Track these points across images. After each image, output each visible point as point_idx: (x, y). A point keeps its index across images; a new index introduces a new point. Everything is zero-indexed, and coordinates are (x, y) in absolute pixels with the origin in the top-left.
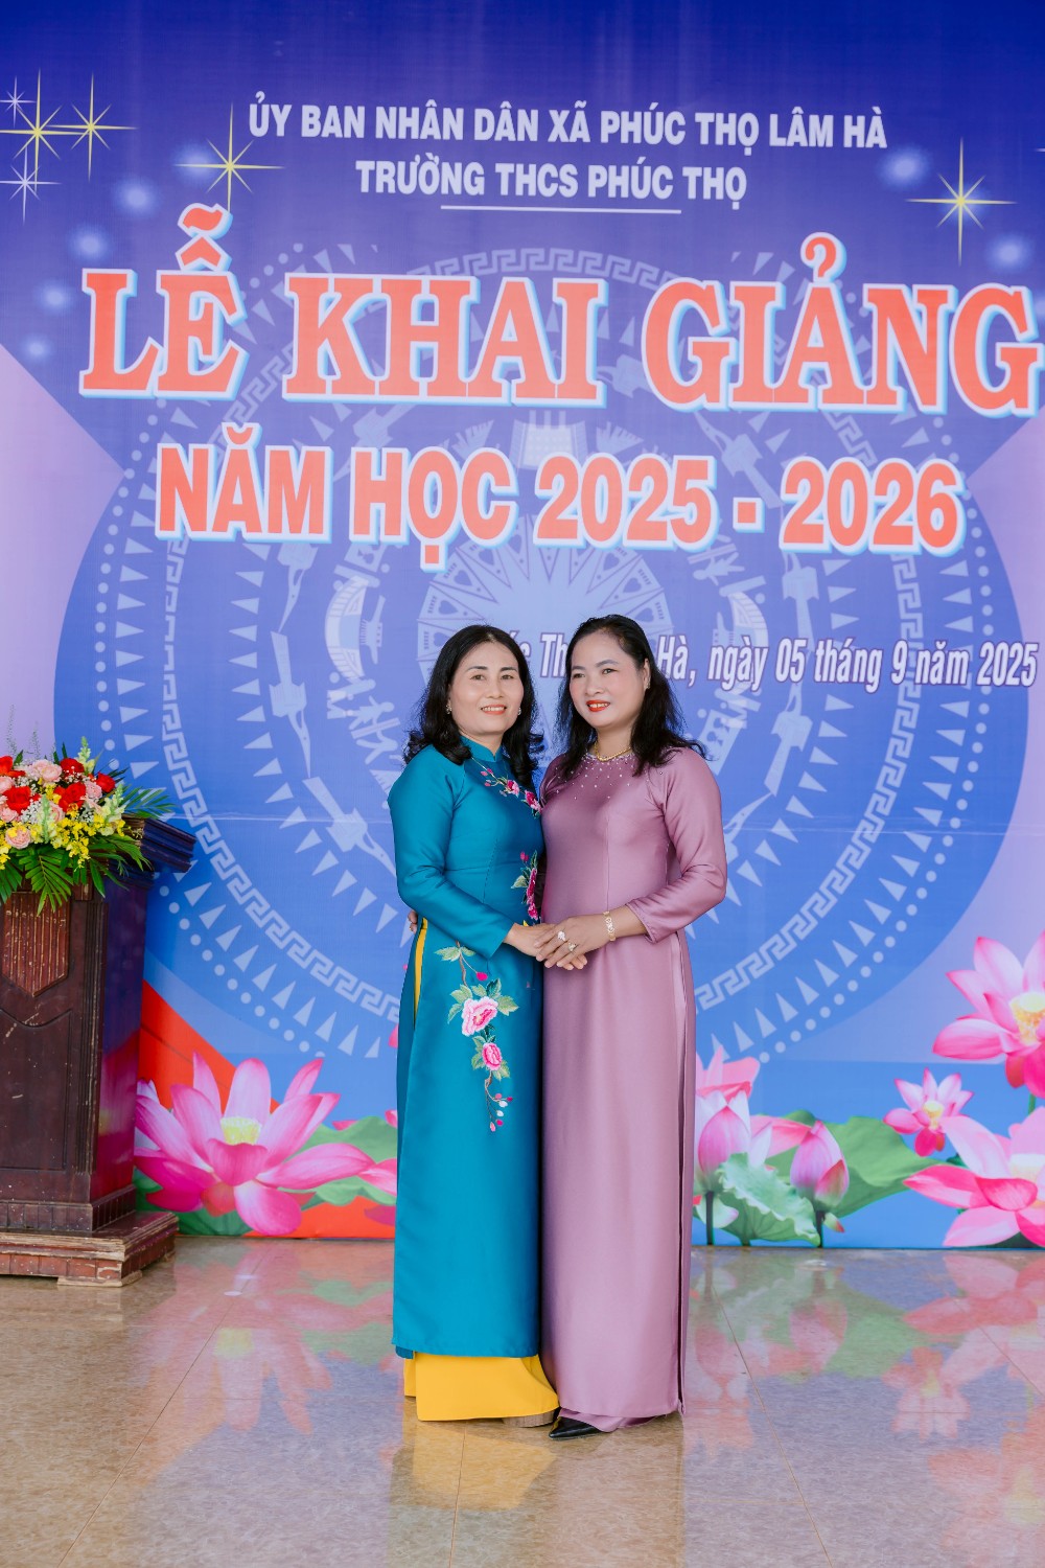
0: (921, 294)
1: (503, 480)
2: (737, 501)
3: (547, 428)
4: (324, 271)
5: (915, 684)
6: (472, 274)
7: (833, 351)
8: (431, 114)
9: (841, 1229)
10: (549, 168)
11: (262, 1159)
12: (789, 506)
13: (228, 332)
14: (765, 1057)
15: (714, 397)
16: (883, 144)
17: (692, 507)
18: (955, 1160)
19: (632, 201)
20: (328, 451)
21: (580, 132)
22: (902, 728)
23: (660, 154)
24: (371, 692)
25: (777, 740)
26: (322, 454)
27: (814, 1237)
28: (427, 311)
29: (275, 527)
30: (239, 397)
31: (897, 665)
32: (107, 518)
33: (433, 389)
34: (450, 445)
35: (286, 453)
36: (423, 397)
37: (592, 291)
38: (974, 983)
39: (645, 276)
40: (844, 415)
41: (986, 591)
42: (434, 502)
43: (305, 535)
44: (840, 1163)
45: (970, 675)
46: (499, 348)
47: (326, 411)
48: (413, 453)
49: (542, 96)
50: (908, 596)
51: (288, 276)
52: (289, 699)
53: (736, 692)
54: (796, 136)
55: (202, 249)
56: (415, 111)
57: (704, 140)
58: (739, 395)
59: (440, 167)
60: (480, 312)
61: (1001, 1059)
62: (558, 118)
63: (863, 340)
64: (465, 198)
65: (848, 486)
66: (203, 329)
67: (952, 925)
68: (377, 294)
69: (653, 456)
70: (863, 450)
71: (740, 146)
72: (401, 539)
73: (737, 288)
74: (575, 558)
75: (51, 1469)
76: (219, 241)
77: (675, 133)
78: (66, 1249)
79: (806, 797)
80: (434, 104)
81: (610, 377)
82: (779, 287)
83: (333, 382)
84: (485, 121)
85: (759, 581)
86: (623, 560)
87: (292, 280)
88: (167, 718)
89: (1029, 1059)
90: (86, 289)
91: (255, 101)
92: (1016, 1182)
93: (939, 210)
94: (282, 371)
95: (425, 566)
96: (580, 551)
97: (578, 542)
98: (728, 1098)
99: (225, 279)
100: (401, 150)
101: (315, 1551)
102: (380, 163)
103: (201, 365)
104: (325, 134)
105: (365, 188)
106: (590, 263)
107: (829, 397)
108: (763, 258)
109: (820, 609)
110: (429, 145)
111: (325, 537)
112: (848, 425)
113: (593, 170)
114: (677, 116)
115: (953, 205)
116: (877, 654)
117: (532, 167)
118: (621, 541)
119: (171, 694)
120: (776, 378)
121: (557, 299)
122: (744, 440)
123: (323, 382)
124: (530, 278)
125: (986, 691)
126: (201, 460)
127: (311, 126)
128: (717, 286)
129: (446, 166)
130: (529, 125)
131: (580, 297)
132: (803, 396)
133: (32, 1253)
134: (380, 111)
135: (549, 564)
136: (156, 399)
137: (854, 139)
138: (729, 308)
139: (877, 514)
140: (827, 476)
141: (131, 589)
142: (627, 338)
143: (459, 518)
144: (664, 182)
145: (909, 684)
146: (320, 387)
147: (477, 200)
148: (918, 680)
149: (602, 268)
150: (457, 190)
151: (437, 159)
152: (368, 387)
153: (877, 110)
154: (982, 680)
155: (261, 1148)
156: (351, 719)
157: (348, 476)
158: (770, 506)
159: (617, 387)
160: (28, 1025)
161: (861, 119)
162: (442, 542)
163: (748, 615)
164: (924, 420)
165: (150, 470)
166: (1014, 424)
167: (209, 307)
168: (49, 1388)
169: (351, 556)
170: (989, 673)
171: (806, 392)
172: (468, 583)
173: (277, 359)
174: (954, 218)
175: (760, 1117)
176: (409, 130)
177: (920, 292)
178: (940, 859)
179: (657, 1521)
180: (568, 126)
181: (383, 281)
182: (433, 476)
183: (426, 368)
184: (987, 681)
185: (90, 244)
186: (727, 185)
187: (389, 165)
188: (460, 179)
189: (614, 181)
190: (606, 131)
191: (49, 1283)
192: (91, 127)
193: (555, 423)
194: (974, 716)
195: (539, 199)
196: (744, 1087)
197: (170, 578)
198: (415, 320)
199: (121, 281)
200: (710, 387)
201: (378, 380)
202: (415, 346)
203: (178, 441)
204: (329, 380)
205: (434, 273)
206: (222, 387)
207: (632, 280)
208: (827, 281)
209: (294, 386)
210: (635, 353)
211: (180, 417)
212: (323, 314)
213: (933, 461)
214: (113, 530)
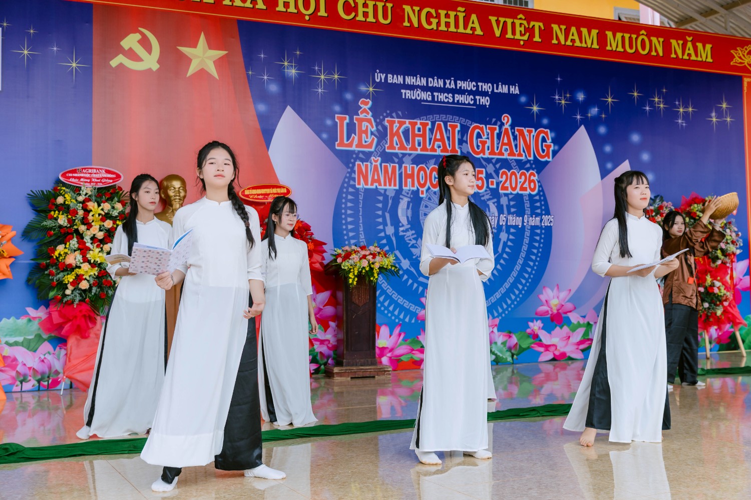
0: (527, 130)
2: (490, 180)
4: (394, 118)
6: (429, 121)
7: (509, 144)
8: (418, 79)
9: (517, 359)
10: (446, 94)
11: (388, 350)
12: (501, 182)
13: (372, 133)
14: (500, 318)
15: (484, 154)
16: (518, 93)
17: (480, 181)
18: (541, 340)
19: (465, 104)
20: (397, 165)
21: (453, 86)
22: (526, 236)
23: (470, 92)
24: (410, 228)
25: (500, 239)
26: (395, 166)
27: (511, 361)
28: (419, 130)
29: (385, 185)
30: (375, 150)
31: (525, 221)
32: (344, 182)
33: (421, 150)
34: (426, 164)
35: (387, 166)
36: (419, 152)
37: (456, 126)
38: (543, 298)
39: (468, 123)
40: (512, 159)
41: (543, 203)
42: (423, 179)
43: (392, 187)
44: (517, 343)
45: (540, 223)
46: (436, 140)
47: (396, 155)
48: (417, 166)
49: (444, 76)
51: (386, 119)
52: (390, 230)
54: (500, 90)
55: (365, 111)
56: (415, 78)
57: (480, 90)
58: (490, 154)
60: (431, 130)
61: (549, 316)
62: (448, 82)
63: (515, 141)
64: (427, 101)
65: (513, 177)
66: (366, 132)
67: (538, 284)
68: (407, 125)
70: (516, 168)
71: (488, 92)
72: (415, 189)
73: (488, 127)
76: (369, 109)
77: (474, 87)
79: (507, 253)
80: (419, 76)
81: (461, 148)
82: (497, 127)
84: (431, 81)
85: (495, 200)
88: (361, 235)
89: (554, 315)
90: (336, 120)
91: (376, 72)
92: (553, 345)
93: (530, 110)
94: (386, 144)
95: (421, 196)
98: (493, 328)
99: (371, 119)
100: (412, 87)
102: (406, 91)
103: (366, 142)
104: (394, 82)
105: (404, 97)
106: (456, 119)
107: (509, 155)
108: (494, 120)
109: (509, 207)
110: (418, 87)
111: (397, 188)
112: (513, 162)
114: (474, 83)
115: (533, 109)
116: (521, 218)
117: (442, 94)
119: (361, 229)
120: (497, 150)
121: (449, 128)
122: (491, 165)
123: (395, 147)
124: (442, 122)
125: (544, 227)
126: (367, 166)
127: (390, 80)
128: (484, 126)
129: (422, 92)
130: (441, 83)
131: (454, 127)
132: (503, 154)
134: (407, 77)
136: (355, 150)
137: (512, 91)
138: (487, 132)
139: (520, 184)
140: (509, 174)
141: (351, 201)
142: (465, 139)
143: (428, 184)
144: (471, 100)
145: (528, 226)
146: (395, 149)
147: (430, 102)
148: (530, 225)
149: (459, 121)
150: (425, 99)
151: (420, 90)
152: (406, 149)
153: (517, 85)
154: (543, 224)
155: (387, 348)
156: (405, 235)
157: (402, 172)
158: (497, 181)
159: (463, 151)
161: (513, 87)
162: (425, 189)
163: (493, 208)
164: (529, 161)
165: (354, 169)
166: (547, 163)
167: (367, 126)
169: (403, 193)
171: (504, 154)
172: (431, 200)
173: (384, 141)
174: (534, 112)
175: (500, 333)
176: (413, 82)
178: (535, 268)
180: (450, 84)
181: (409, 121)
182: (422, 173)
183: (419, 145)
185: (337, 108)
186: (485, 101)
187: (409, 91)
188: (425, 96)
189: (461, 99)
190: (458, 86)
194: (541, 233)
195: (444, 102)
196: (496, 325)
197: (360, 198)
198: (417, 132)
199: (345, 118)
200: (483, 151)
201: (408, 147)
202: (417, 139)
203: (361, 161)
204: (397, 147)
205: (420, 120)
206: (371, 148)
207: (465, 124)
208: (507, 126)
209: (388, 148)
210: (466, 142)
211: (361, 155)
212: (395, 130)
213: (531, 171)
214: (346, 185)
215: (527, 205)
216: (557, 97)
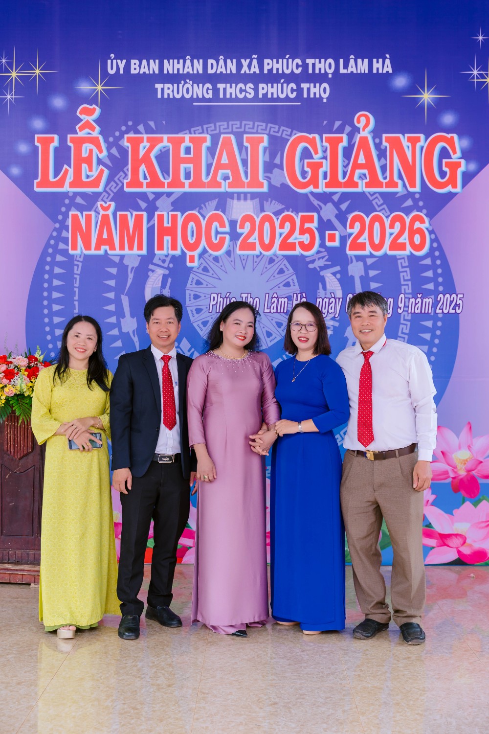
1: (222, 225)
2: (327, 233)
3: (242, 201)
4: (142, 133)
5: (408, 313)
6: (208, 134)
7: (369, 165)
8: (188, 62)
10: (241, 85)
12: (350, 235)
13: (100, 162)
15: (316, 186)
16: (391, 71)
17: (307, 235)
18: (430, 526)
19: (278, 99)
20: (145, 214)
21: (255, 69)
22: (403, 333)
25: (347, 339)
26: (142, 215)
28: (188, 151)
29: (122, 248)
30: (105, 190)
31: (400, 305)
32: (48, 245)
33: (191, 186)
34: (199, 209)
35: (127, 215)
36: (187, 189)
37: (261, 140)
39: (285, 133)
40: (375, 193)
41: (439, 271)
42: (193, 236)
43: (135, 251)
45: (433, 309)
46: (220, 166)
47: (143, 196)
48: (182, 214)
49: (237, 53)
50: (405, 274)
51: (126, 136)
52: (129, 325)
53: (328, 318)
54: (352, 69)
55: (88, 125)
56: (181, 61)
57: (310, 71)
58: (328, 185)
59: (192, 86)
60: (212, 151)
61: (449, 480)
62: (245, 63)
63: (383, 159)
64: (204, 99)
65: (377, 225)
66: (88, 160)
68: (165, 143)
69: (290, 213)
70: (384, 209)
71: (326, 73)
72: (178, 252)
73: (326, 137)
74: (255, 259)
75: (25, 672)
76: (95, 121)
77: (297, 68)
78: (34, 571)
80: (190, 58)
81: (269, 178)
82: (345, 137)
83: (147, 183)
84: (212, 64)
85: (338, 268)
86: (277, 260)
87: (128, 138)
89: (462, 480)
90: (36, 144)
91: (110, 58)
92: (457, 535)
93: (416, 100)
94: (124, 178)
95: (189, 264)
96: (258, 256)
97: (257, 252)
99: (98, 138)
100: (175, 79)
101: (137, 709)
102: (165, 85)
103: (88, 177)
104: (141, 72)
105: (159, 96)
106: (260, 128)
107: (368, 185)
108: (338, 124)
109: (366, 280)
110: (188, 76)
111: (144, 252)
112: (377, 198)
113: (261, 86)
114: (298, 61)
115: (423, 98)
116: (391, 300)
117: (234, 85)
118: (276, 251)
120: (344, 177)
121: (245, 144)
122: (330, 205)
123: (142, 183)
124: (234, 135)
125: (440, 316)
126: (89, 218)
127: (135, 69)
128: (317, 136)
129: (195, 85)
130: (232, 66)
131: (255, 143)
132: (356, 185)
133: (19, 573)
134: (166, 61)
135: (244, 262)
136: (68, 192)
137: (378, 69)
138: (323, 146)
139: (390, 237)
140: (367, 220)
141: (59, 277)
142: (277, 161)
143: (203, 243)
144: (292, 90)
145: (406, 313)
146: (140, 185)
147: (209, 100)
148: (409, 312)
150: (200, 96)
151: (191, 82)
152: (162, 185)
153: (388, 56)
154: (438, 311)
157: (154, 225)
158: (342, 235)
159: (273, 183)
160: (16, 472)
161: (381, 60)
162: (196, 253)
163: (333, 283)
164: (411, 195)
165: (66, 224)
166: (451, 196)
167: (91, 151)
168: (25, 635)
169: (156, 261)
170: (441, 308)
171: (357, 183)
172: (208, 271)
173: (121, 173)
174: (423, 104)
176: (178, 70)
177: (408, 137)
179: (285, 694)
180: (249, 66)
181: (168, 137)
182: (192, 225)
183: (188, 176)
184: (441, 311)
185: (38, 123)
186: (321, 91)
187: (170, 86)
188: (201, 91)
189: (270, 90)
190: (266, 68)
191: (27, 586)
192: (38, 72)
193: (245, 199)
194: (435, 327)
195: (237, 99)
197: (76, 272)
198: (183, 154)
199: (52, 140)
200: (314, 182)
201: (166, 182)
202: (183, 166)
203: (78, 210)
204: (145, 182)
205: (190, 133)
206: (98, 186)
207: (279, 135)
208: (366, 133)
209: (129, 185)
210: (281, 167)
211: (79, 200)
212: (142, 153)
213: (415, 213)
214: (50, 251)
215: (405, 275)
216: (475, 72)
